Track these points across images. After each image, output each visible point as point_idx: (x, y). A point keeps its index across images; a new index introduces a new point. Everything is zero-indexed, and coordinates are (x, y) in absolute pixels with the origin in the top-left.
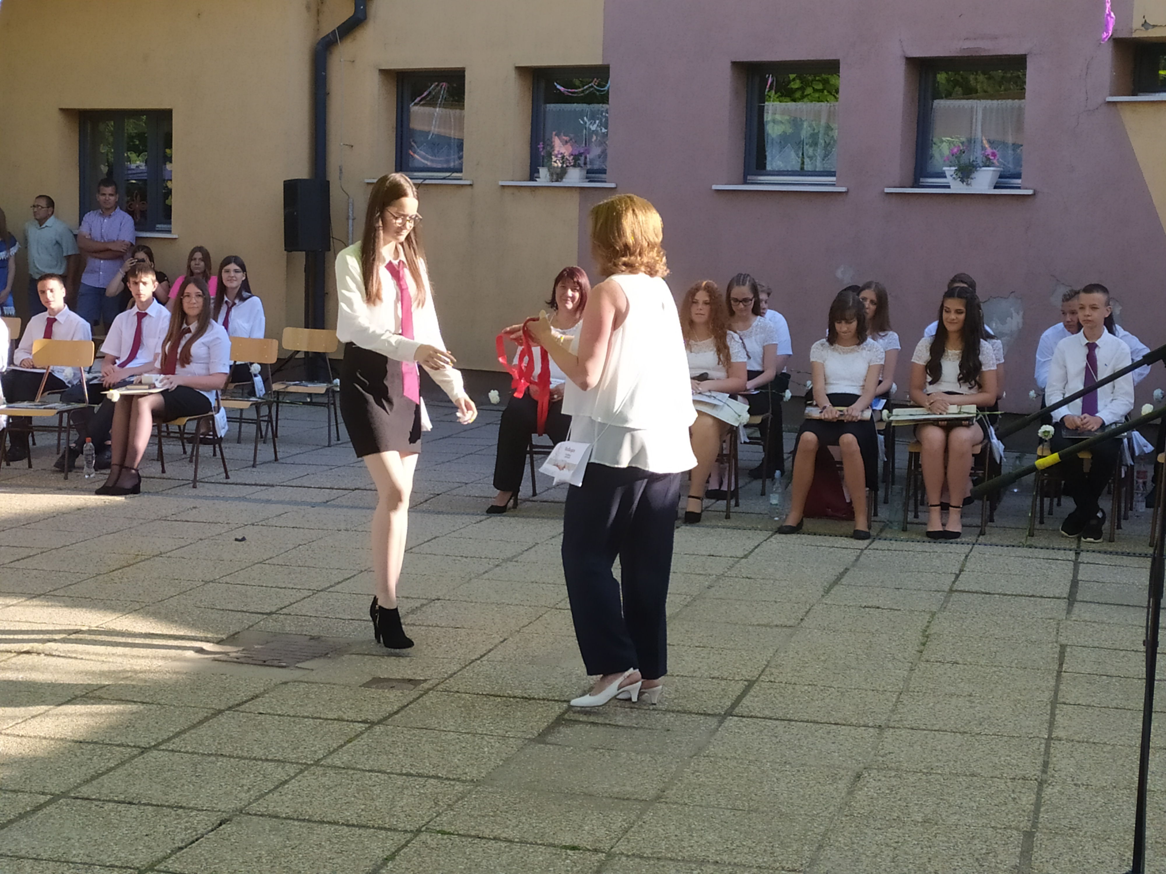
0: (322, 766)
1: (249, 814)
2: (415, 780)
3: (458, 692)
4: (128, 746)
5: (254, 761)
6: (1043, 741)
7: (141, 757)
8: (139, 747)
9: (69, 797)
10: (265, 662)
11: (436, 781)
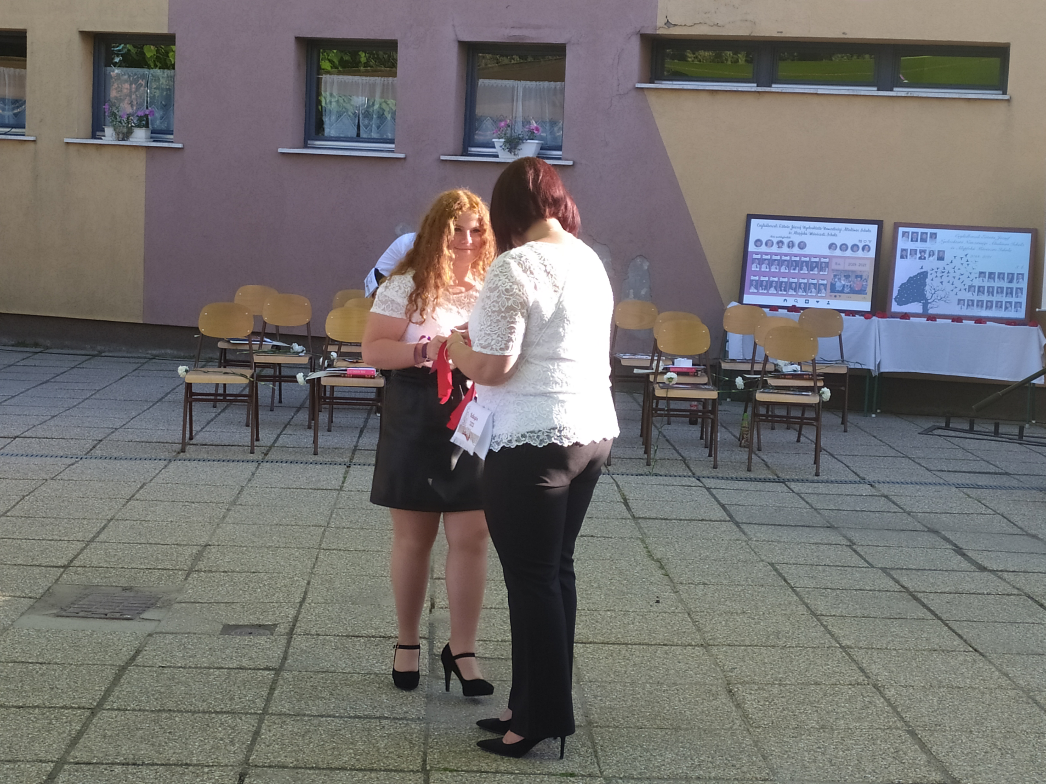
0: (272, 714)
1: (256, 766)
2: (370, 722)
3: (318, 635)
4: (72, 707)
5: (207, 715)
6: (841, 650)
7: (97, 718)
8: (84, 708)
9: (71, 763)
10: (106, 615)
11: (389, 721)
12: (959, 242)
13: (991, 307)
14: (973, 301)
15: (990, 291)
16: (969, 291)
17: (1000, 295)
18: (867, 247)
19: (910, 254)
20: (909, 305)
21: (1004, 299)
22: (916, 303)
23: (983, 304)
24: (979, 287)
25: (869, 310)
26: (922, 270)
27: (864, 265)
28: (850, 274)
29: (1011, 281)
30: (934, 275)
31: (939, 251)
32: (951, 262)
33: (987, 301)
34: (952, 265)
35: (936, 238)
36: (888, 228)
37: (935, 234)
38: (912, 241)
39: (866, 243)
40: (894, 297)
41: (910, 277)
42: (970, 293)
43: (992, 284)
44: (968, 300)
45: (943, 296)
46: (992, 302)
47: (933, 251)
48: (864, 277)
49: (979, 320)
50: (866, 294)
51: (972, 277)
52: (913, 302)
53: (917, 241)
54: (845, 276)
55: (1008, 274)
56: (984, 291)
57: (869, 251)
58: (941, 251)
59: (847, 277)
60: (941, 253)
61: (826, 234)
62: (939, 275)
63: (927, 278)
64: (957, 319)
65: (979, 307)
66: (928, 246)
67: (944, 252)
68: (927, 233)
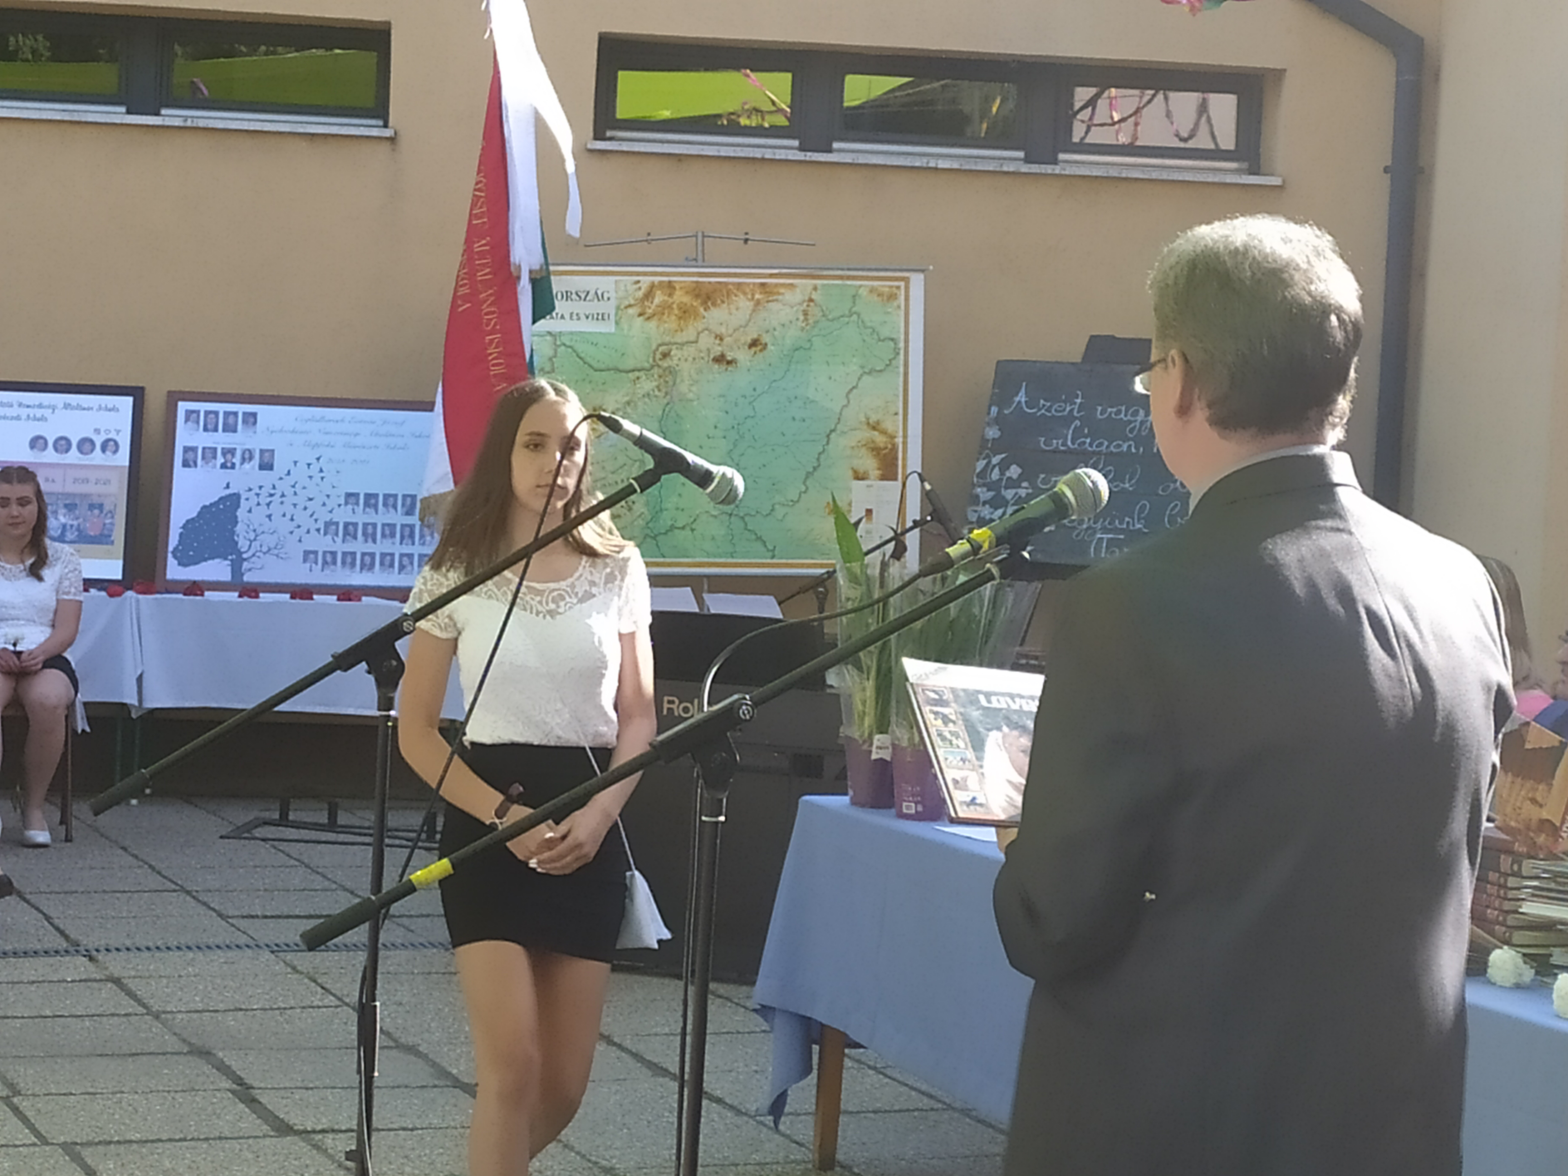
12: (302, 432)
13: (371, 567)
14: (334, 554)
15: (370, 535)
16: (325, 534)
17: (389, 541)
18: (112, 443)
19: (203, 458)
20: (204, 564)
21: (397, 549)
22: (217, 561)
23: (354, 559)
24: (346, 525)
25: (120, 577)
26: (228, 492)
27: (107, 482)
28: (78, 502)
29: (409, 512)
30: (255, 500)
31: (262, 451)
32: (289, 473)
33: (364, 554)
34: (290, 480)
35: (255, 423)
36: (155, 403)
37: (254, 415)
38: (206, 429)
39: (110, 436)
40: (171, 548)
41: (204, 507)
42: (329, 537)
43: (371, 517)
44: (325, 553)
45: (272, 546)
46: (372, 555)
47: (249, 450)
48: (107, 508)
49: (347, 594)
50: (112, 543)
51: (331, 504)
52: (213, 558)
53: (216, 430)
54: (66, 506)
55: (405, 496)
56: (356, 530)
57: (116, 451)
58: (268, 451)
59: (70, 507)
60: (267, 454)
61: (24, 417)
62: (264, 500)
63: (238, 506)
64: (303, 592)
65: (348, 566)
66: (240, 440)
67: (273, 451)
68: (235, 414)
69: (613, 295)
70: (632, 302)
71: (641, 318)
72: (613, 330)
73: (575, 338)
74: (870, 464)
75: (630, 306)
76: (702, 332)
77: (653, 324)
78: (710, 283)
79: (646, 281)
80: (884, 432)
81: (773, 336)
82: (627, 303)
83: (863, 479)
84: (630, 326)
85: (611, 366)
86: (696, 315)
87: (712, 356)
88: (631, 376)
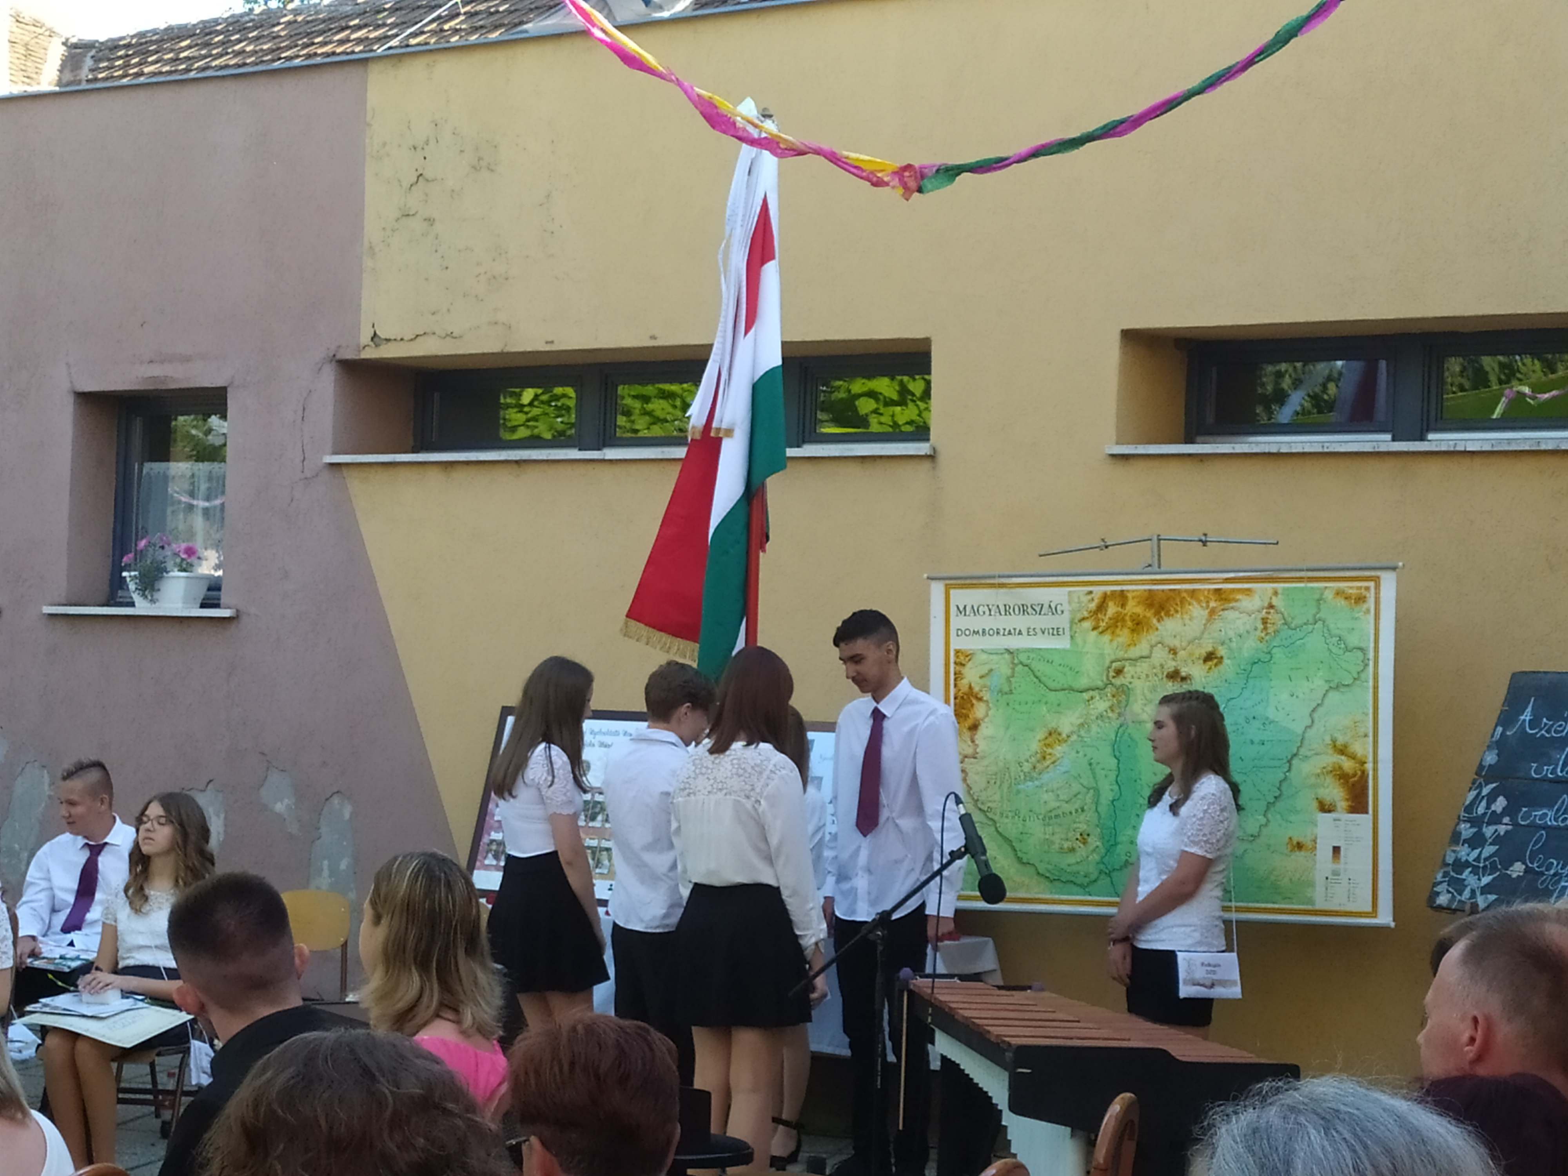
69: (1066, 607)
70: (1086, 614)
71: (1095, 633)
72: (1068, 646)
73: (1032, 655)
74: (1335, 793)
75: (1083, 619)
76: (1156, 645)
77: (1107, 637)
78: (1163, 591)
79: (1098, 590)
80: (1353, 757)
81: (1230, 649)
82: (1079, 616)
83: (1329, 811)
84: (1085, 642)
85: (1065, 686)
86: (1150, 627)
87: (1165, 674)
88: (1086, 696)
